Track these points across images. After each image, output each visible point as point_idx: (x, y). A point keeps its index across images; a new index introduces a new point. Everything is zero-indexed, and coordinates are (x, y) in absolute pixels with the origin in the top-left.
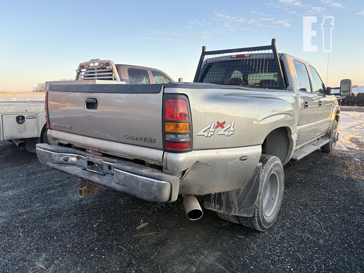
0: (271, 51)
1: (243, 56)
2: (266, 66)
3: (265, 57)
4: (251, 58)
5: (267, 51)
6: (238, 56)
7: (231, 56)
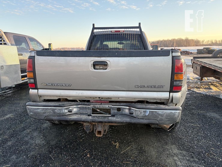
0: (138, 30)
1: (119, 31)
2: (136, 38)
3: (135, 33)
4: (124, 33)
5: (136, 30)
6: (116, 31)
7: (111, 31)
